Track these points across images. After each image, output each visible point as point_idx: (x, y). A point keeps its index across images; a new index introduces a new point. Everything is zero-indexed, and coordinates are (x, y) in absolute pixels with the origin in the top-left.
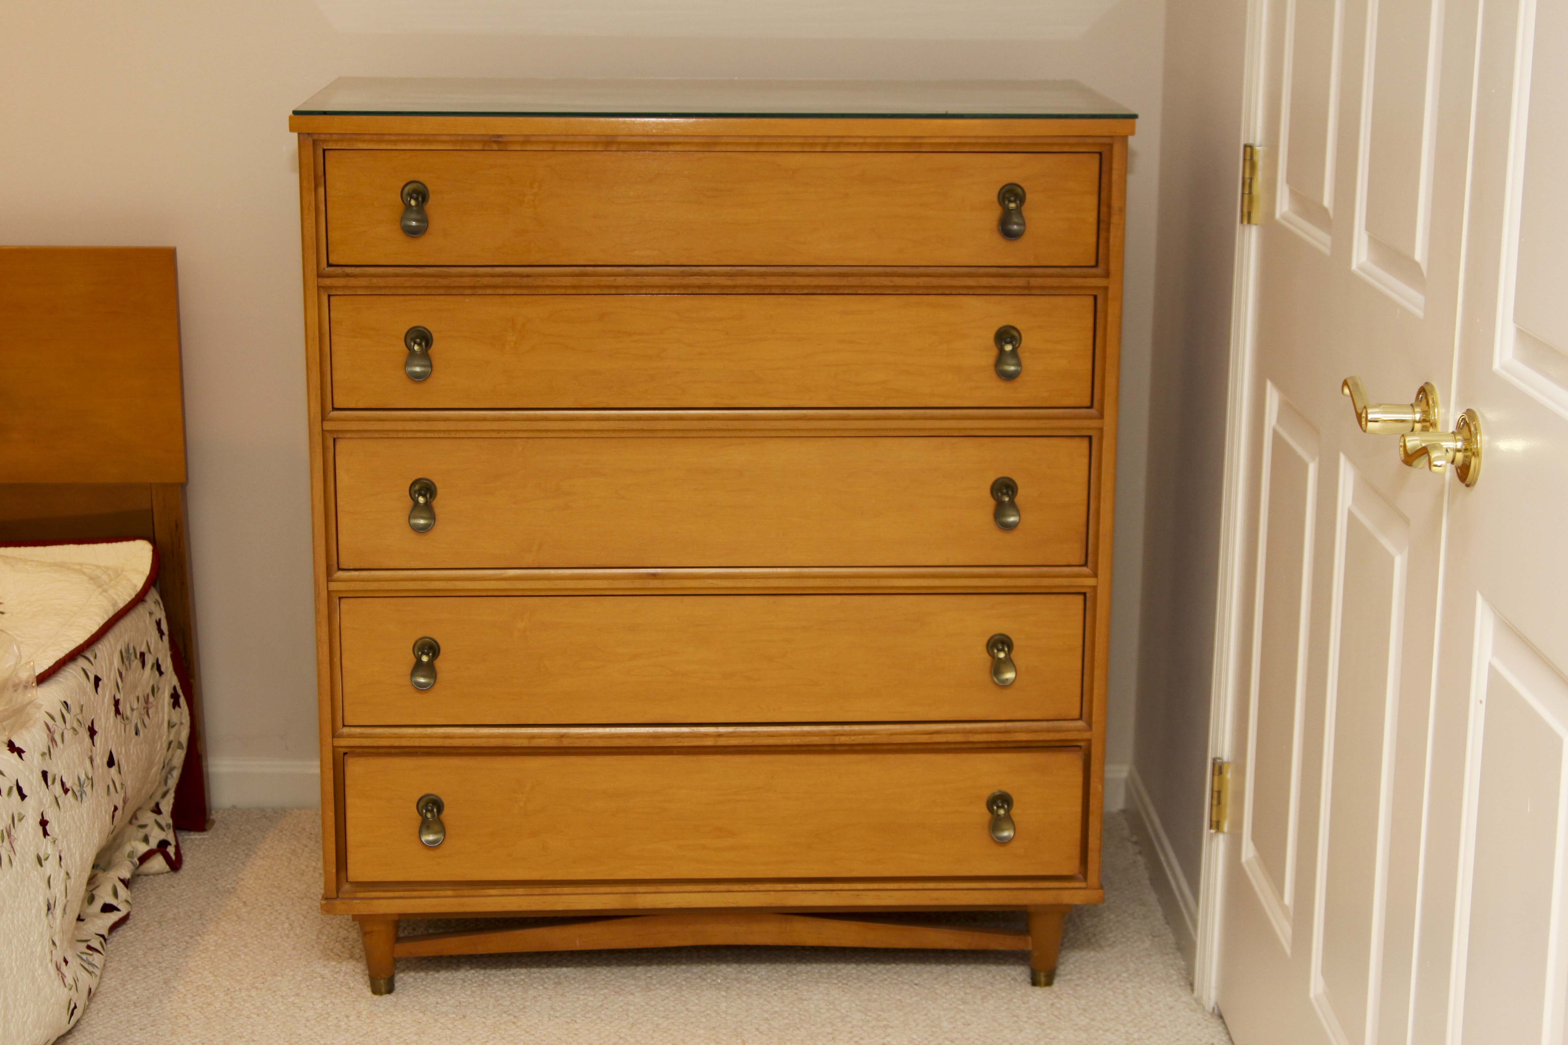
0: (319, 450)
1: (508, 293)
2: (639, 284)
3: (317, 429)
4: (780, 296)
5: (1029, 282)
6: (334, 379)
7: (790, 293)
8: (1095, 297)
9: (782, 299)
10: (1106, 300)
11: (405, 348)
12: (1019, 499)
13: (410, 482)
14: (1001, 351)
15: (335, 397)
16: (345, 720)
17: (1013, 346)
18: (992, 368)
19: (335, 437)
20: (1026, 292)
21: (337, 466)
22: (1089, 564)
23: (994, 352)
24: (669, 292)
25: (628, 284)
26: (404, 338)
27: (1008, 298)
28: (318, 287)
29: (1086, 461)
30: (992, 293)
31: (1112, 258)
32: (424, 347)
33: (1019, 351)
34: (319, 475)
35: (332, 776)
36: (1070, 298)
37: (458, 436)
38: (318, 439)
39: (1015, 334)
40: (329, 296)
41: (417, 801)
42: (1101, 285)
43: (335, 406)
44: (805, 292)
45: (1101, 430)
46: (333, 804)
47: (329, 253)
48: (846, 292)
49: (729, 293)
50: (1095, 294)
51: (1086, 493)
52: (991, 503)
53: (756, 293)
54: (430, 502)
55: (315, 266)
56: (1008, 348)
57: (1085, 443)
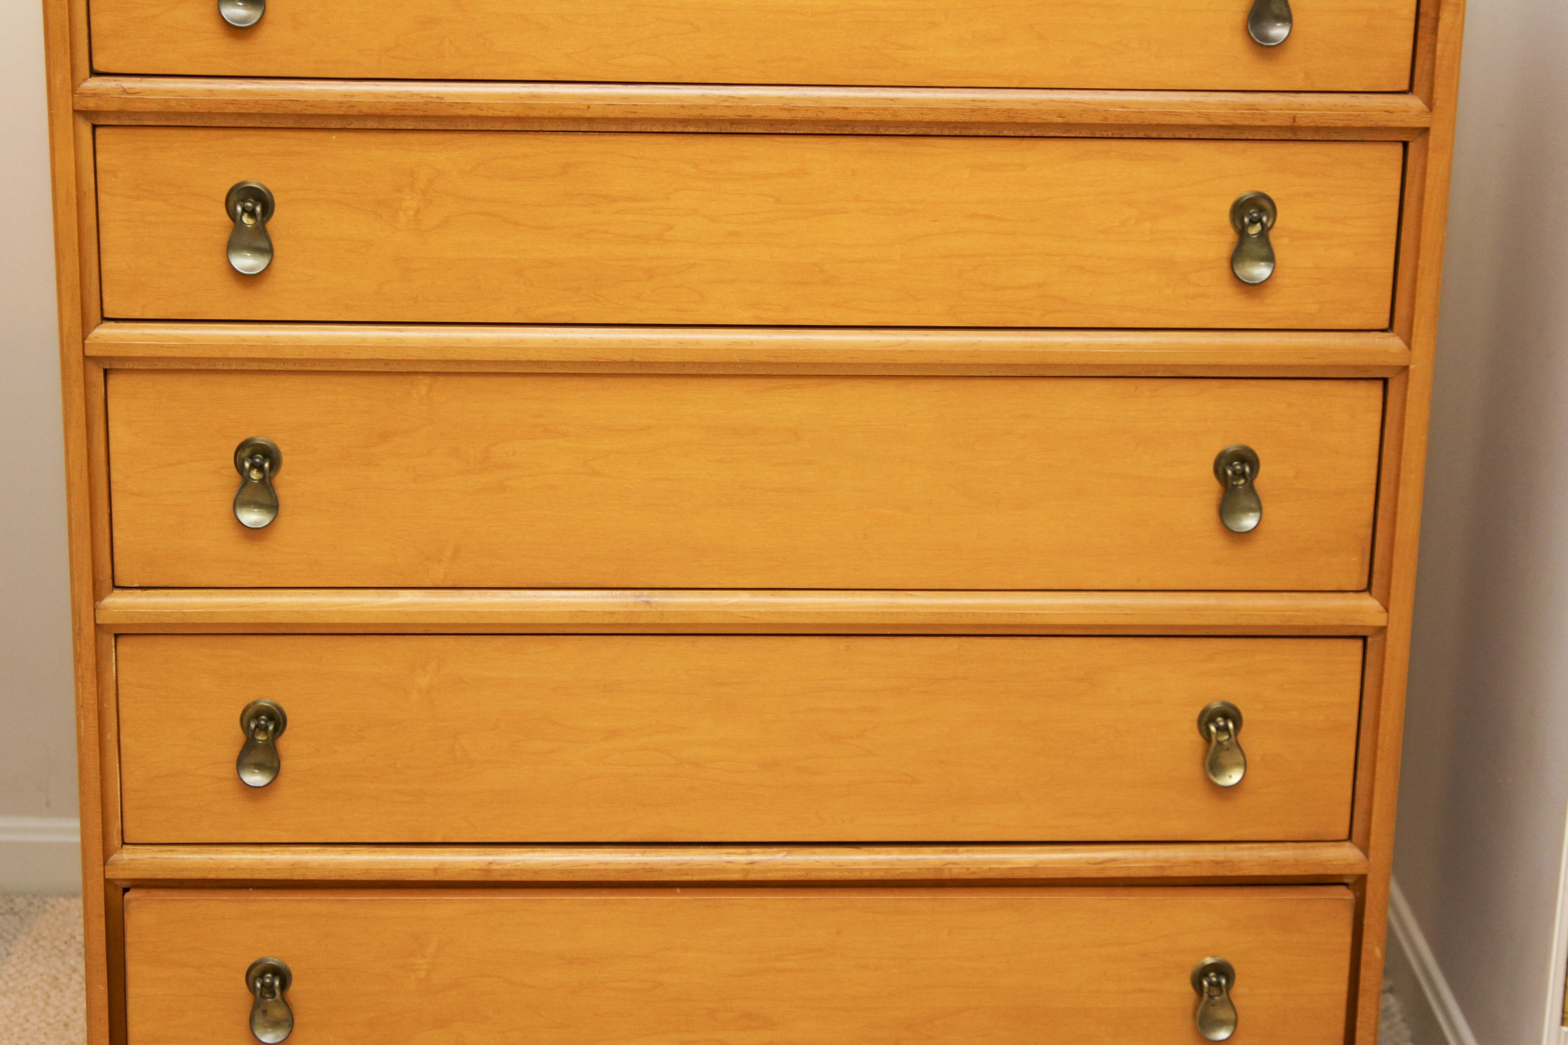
0: (78, 391)
1: (404, 127)
2: (630, 116)
3: (76, 355)
4: (869, 138)
5: (1294, 119)
6: (103, 268)
7: (888, 133)
8: (1405, 145)
9: (873, 143)
10: (1425, 149)
11: (226, 219)
12: (1261, 482)
13: (236, 444)
14: (1242, 233)
15: (106, 299)
16: (125, 835)
17: (1263, 225)
18: (1225, 264)
19: (107, 367)
20: (1289, 136)
21: (110, 416)
22: (1374, 589)
23: (1230, 237)
24: (679, 129)
25: (611, 116)
26: (224, 200)
27: (1257, 146)
28: (76, 112)
29: (1378, 420)
30: (1230, 137)
31: (1439, 79)
32: (259, 218)
33: (1272, 234)
34: (79, 432)
35: (103, 928)
36: (1361, 147)
37: (317, 368)
38: (77, 371)
39: (1266, 204)
40: (94, 127)
41: (246, 969)
42: (1418, 125)
43: (106, 315)
44: (912, 131)
45: (1405, 369)
46: (105, 973)
47: (94, 52)
48: (981, 133)
49: (782, 131)
50: (1405, 139)
51: (1374, 471)
52: (1213, 487)
53: (829, 132)
54: (271, 479)
55: (69, 76)
56: (1255, 230)
57: (1376, 390)
